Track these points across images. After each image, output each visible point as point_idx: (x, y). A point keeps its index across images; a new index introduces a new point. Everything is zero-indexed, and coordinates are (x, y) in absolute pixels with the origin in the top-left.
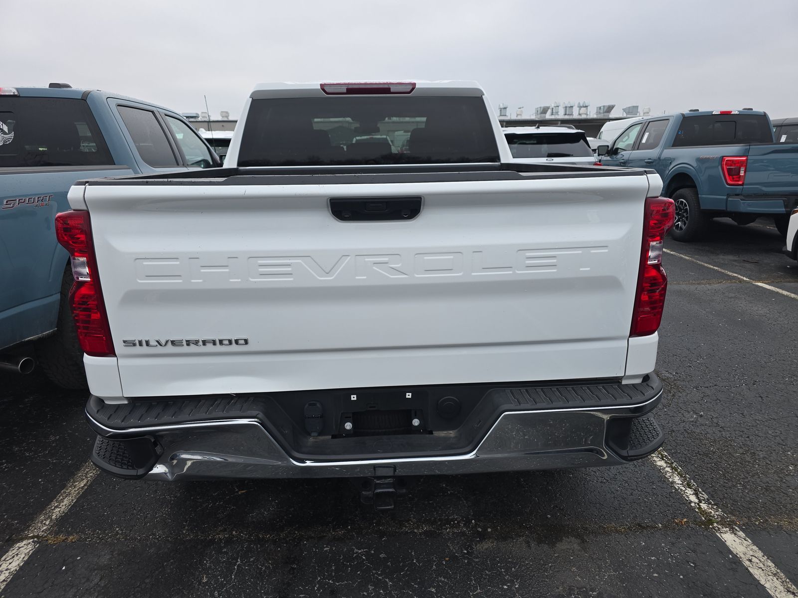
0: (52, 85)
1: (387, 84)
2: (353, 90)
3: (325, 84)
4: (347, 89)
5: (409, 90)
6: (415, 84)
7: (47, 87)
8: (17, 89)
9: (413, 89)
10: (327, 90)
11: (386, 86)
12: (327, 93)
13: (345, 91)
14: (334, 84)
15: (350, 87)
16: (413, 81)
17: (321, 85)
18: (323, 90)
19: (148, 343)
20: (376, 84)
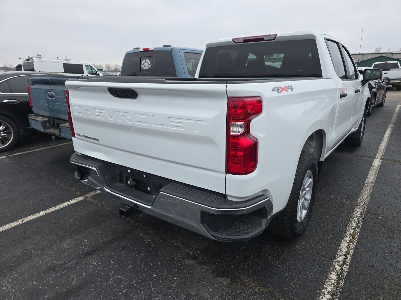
0: (164, 46)
1: (262, 36)
2: (247, 40)
3: (235, 39)
4: (244, 40)
5: (273, 38)
6: (276, 35)
7: (162, 47)
8: (154, 48)
9: (275, 37)
10: (235, 41)
11: (262, 37)
12: (235, 43)
13: (243, 41)
14: (238, 38)
15: (245, 39)
16: (275, 33)
17: (233, 39)
18: (233, 41)
20: (257, 36)
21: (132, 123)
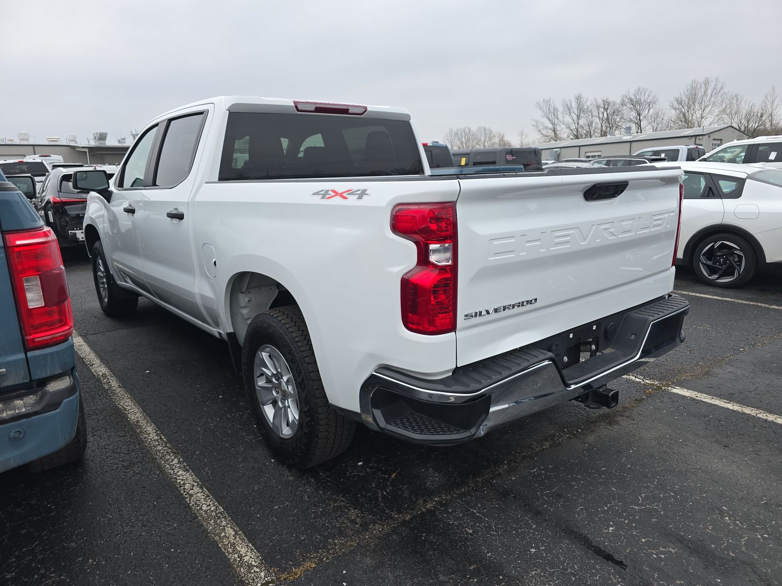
1: (347, 105)
2: (320, 109)
3: (297, 102)
4: (315, 108)
5: (362, 112)
6: (367, 107)
9: (365, 111)
10: (299, 108)
11: (345, 108)
12: (298, 110)
13: (313, 109)
14: (305, 103)
15: (318, 106)
16: (365, 106)
17: (295, 102)
18: (296, 107)
19: (488, 312)
21: (615, 237)
